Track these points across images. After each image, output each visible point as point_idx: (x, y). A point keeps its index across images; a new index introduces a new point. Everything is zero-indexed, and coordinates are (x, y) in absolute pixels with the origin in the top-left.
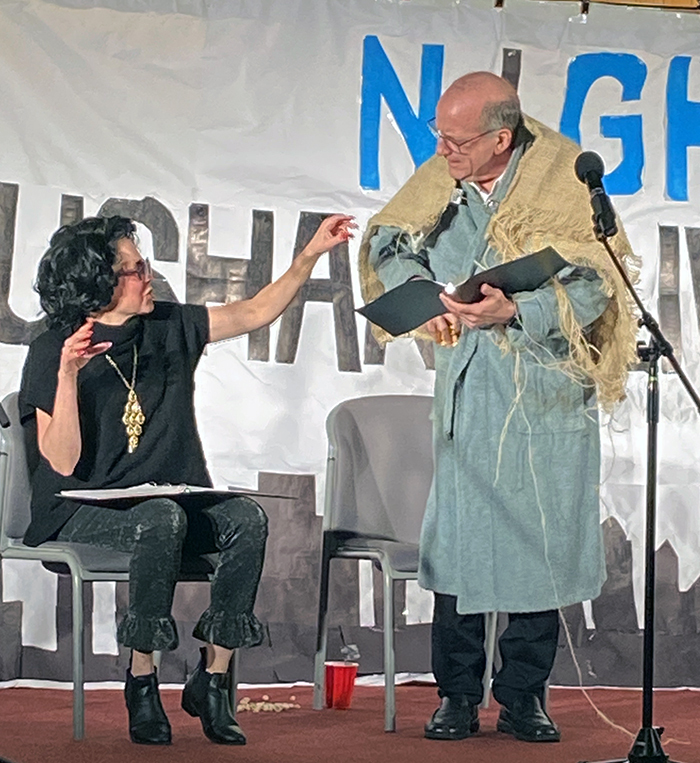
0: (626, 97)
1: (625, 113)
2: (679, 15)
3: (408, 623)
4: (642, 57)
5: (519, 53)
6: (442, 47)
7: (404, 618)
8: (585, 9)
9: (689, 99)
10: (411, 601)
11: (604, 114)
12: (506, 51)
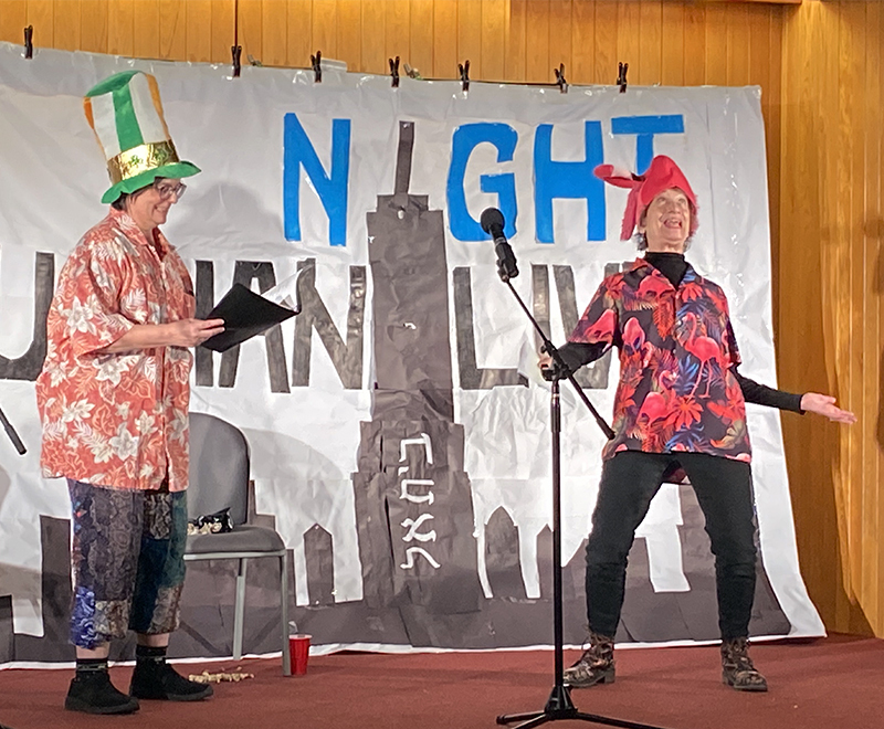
0: (500, 159)
1: (500, 172)
2: (542, 91)
3: (337, 601)
4: (514, 127)
5: (413, 124)
6: (349, 121)
7: (333, 597)
8: (466, 87)
9: (552, 160)
10: (338, 583)
11: (483, 174)
12: (402, 123)
